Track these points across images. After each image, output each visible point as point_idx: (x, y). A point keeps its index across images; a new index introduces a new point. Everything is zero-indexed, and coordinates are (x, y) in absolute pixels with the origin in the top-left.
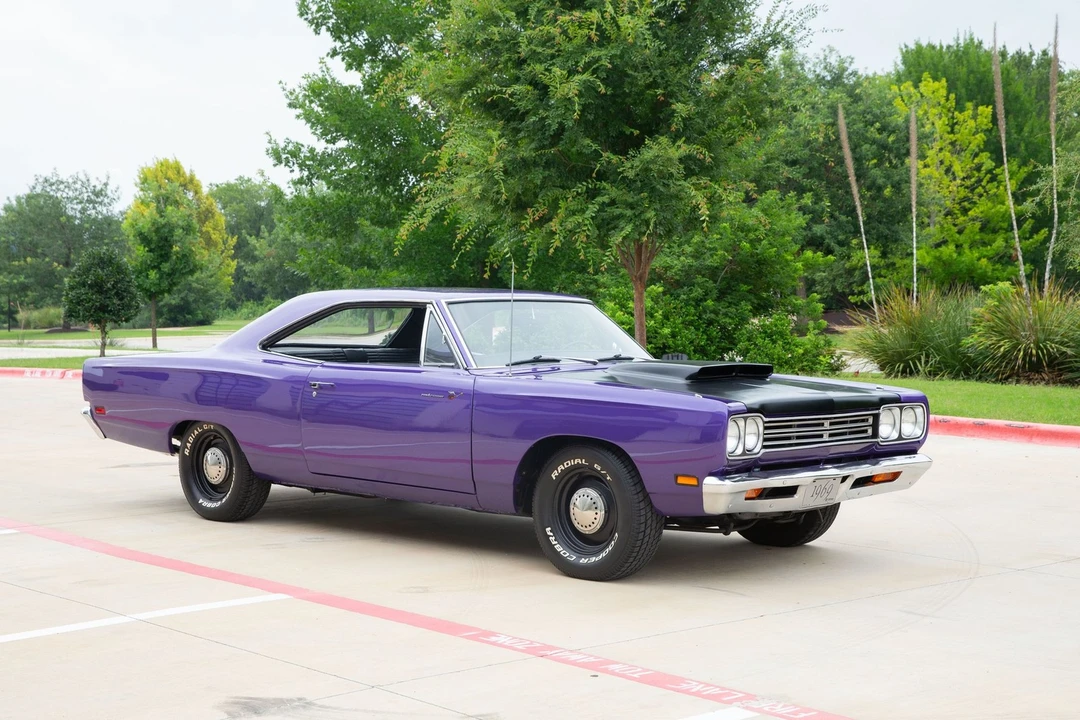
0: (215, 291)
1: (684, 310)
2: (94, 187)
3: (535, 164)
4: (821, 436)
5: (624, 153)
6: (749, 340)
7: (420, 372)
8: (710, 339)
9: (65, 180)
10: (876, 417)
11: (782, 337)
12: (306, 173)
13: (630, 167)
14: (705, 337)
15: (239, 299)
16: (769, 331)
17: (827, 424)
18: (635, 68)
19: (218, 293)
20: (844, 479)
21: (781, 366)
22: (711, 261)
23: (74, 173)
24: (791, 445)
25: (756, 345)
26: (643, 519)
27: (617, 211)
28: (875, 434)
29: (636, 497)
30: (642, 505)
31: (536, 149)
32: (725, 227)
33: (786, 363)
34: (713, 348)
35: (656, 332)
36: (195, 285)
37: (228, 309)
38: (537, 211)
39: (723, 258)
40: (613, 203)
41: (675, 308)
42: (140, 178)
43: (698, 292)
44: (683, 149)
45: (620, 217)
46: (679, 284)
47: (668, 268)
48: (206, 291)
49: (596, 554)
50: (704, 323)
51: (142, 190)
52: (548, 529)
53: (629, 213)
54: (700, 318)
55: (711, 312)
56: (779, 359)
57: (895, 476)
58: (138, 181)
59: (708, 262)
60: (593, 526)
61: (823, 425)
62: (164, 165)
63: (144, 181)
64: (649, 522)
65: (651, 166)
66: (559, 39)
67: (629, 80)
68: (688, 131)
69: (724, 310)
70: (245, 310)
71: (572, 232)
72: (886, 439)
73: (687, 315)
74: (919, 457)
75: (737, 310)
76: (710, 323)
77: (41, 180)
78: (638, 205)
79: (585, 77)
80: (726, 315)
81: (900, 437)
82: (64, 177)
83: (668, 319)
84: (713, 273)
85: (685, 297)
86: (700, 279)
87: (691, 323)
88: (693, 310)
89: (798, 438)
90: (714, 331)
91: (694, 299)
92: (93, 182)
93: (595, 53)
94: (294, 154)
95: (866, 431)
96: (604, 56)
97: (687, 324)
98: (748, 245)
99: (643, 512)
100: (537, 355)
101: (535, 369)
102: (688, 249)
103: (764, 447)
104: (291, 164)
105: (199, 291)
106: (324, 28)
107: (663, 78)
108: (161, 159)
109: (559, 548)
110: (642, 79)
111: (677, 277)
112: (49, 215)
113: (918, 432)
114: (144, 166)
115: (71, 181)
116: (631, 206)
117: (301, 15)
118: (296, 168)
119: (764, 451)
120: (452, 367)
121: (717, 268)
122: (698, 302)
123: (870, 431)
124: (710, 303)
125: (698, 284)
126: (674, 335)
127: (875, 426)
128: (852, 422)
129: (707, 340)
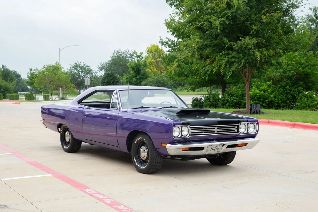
0: (167, 83)
1: (279, 90)
2: (130, 53)
3: (210, 46)
4: (214, 132)
5: (236, 42)
6: (300, 99)
7: (110, 111)
8: (288, 99)
9: (122, 51)
10: (238, 126)
11: (311, 98)
12: (170, 48)
13: (236, 46)
14: (286, 98)
15: (177, 85)
16: (306, 96)
17: (216, 128)
18: (241, 16)
19: (168, 84)
20: (223, 145)
21: (310, 107)
22: (288, 74)
23: (125, 50)
24: (202, 135)
25: (302, 101)
26: (155, 156)
27: (233, 60)
28: (238, 131)
29: (153, 149)
30: (155, 152)
31: (210, 41)
32: (294, 63)
33: (311, 106)
34: (289, 102)
35: (268, 96)
36: (161, 81)
37: (174, 88)
38: (210, 60)
39: (293, 73)
40: (232, 57)
41: (276, 89)
42: (147, 50)
43: (284, 84)
44: (255, 41)
45: (235, 62)
46: (278, 81)
47: (274, 76)
48: (165, 83)
49: (144, 166)
50: (286, 94)
51: (147, 53)
52: (134, 158)
53: (237, 60)
54: (285, 92)
55: (288, 90)
56: (309, 105)
57: (246, 145)
58: (147, 51)
59: (288, 75)
60: (144, 157)
61: (214, 128)
62: (154, 46)
63: (148, 51)
64: (157, 157)
65: (243, 46)
66: (216, 7)
67: (238, 19)
68: (257, 35)
69: (293, 90)
70: (179, 89)
71: (220, 66)
72: (242, 133)
73: (280, 91)
74: (256, 139)
75: (298, 89)
76: (288, 93)
77: (116, 52)
78: (240, 58)
79: (223, 19)
80: (294, 91)
81: (248, 133)
82: (122, 50)
83: (273, 93)
84: (289, 78)
85: (279, 85)
86: (285, 80)
87: (281, 94)
88: (282, 89)
89: (204, 132)
90: (289, 96)
91: (282, 86)
92: (130, 52)
93: (226, 11)
94: (167, 43)
95: (235, 131)
96: (229, 12)
97: (280, 94)
98: (301, 69)
99: (155, 154)
100: (141, 106)
101: (141, 110)
102: (282, 70)
103: (190, 135)
104: (166, 46)
105: (163, 83)
106: (173, 6)
107: (250, 18)
108: (153, 44)
109: (136, 164)
110: (242, 18)
111: (277, 79)
112: (117, 62)
113: (255, 131)
114: (148, 47)
115: (124, 52)
116: (238, 58)
117: (167, 2)
118: (168, 47)
119: (190, 136)
120: (117, 109)
121: (291, 76)
122: (284, 87)
123: (236, 131)
124: (288, 87)
125: (284, 81)
126: (275, 97)
127: (238, 129)
128: (227, 128)
129: (287, 99)
